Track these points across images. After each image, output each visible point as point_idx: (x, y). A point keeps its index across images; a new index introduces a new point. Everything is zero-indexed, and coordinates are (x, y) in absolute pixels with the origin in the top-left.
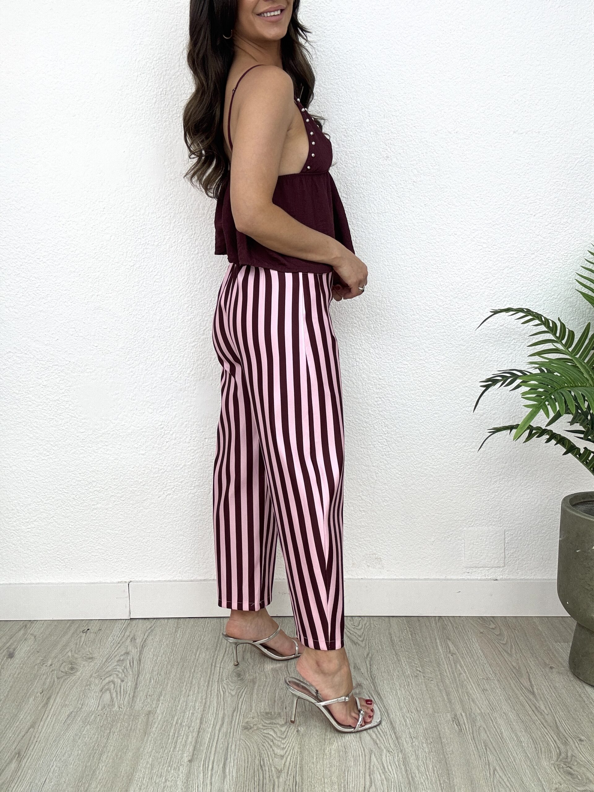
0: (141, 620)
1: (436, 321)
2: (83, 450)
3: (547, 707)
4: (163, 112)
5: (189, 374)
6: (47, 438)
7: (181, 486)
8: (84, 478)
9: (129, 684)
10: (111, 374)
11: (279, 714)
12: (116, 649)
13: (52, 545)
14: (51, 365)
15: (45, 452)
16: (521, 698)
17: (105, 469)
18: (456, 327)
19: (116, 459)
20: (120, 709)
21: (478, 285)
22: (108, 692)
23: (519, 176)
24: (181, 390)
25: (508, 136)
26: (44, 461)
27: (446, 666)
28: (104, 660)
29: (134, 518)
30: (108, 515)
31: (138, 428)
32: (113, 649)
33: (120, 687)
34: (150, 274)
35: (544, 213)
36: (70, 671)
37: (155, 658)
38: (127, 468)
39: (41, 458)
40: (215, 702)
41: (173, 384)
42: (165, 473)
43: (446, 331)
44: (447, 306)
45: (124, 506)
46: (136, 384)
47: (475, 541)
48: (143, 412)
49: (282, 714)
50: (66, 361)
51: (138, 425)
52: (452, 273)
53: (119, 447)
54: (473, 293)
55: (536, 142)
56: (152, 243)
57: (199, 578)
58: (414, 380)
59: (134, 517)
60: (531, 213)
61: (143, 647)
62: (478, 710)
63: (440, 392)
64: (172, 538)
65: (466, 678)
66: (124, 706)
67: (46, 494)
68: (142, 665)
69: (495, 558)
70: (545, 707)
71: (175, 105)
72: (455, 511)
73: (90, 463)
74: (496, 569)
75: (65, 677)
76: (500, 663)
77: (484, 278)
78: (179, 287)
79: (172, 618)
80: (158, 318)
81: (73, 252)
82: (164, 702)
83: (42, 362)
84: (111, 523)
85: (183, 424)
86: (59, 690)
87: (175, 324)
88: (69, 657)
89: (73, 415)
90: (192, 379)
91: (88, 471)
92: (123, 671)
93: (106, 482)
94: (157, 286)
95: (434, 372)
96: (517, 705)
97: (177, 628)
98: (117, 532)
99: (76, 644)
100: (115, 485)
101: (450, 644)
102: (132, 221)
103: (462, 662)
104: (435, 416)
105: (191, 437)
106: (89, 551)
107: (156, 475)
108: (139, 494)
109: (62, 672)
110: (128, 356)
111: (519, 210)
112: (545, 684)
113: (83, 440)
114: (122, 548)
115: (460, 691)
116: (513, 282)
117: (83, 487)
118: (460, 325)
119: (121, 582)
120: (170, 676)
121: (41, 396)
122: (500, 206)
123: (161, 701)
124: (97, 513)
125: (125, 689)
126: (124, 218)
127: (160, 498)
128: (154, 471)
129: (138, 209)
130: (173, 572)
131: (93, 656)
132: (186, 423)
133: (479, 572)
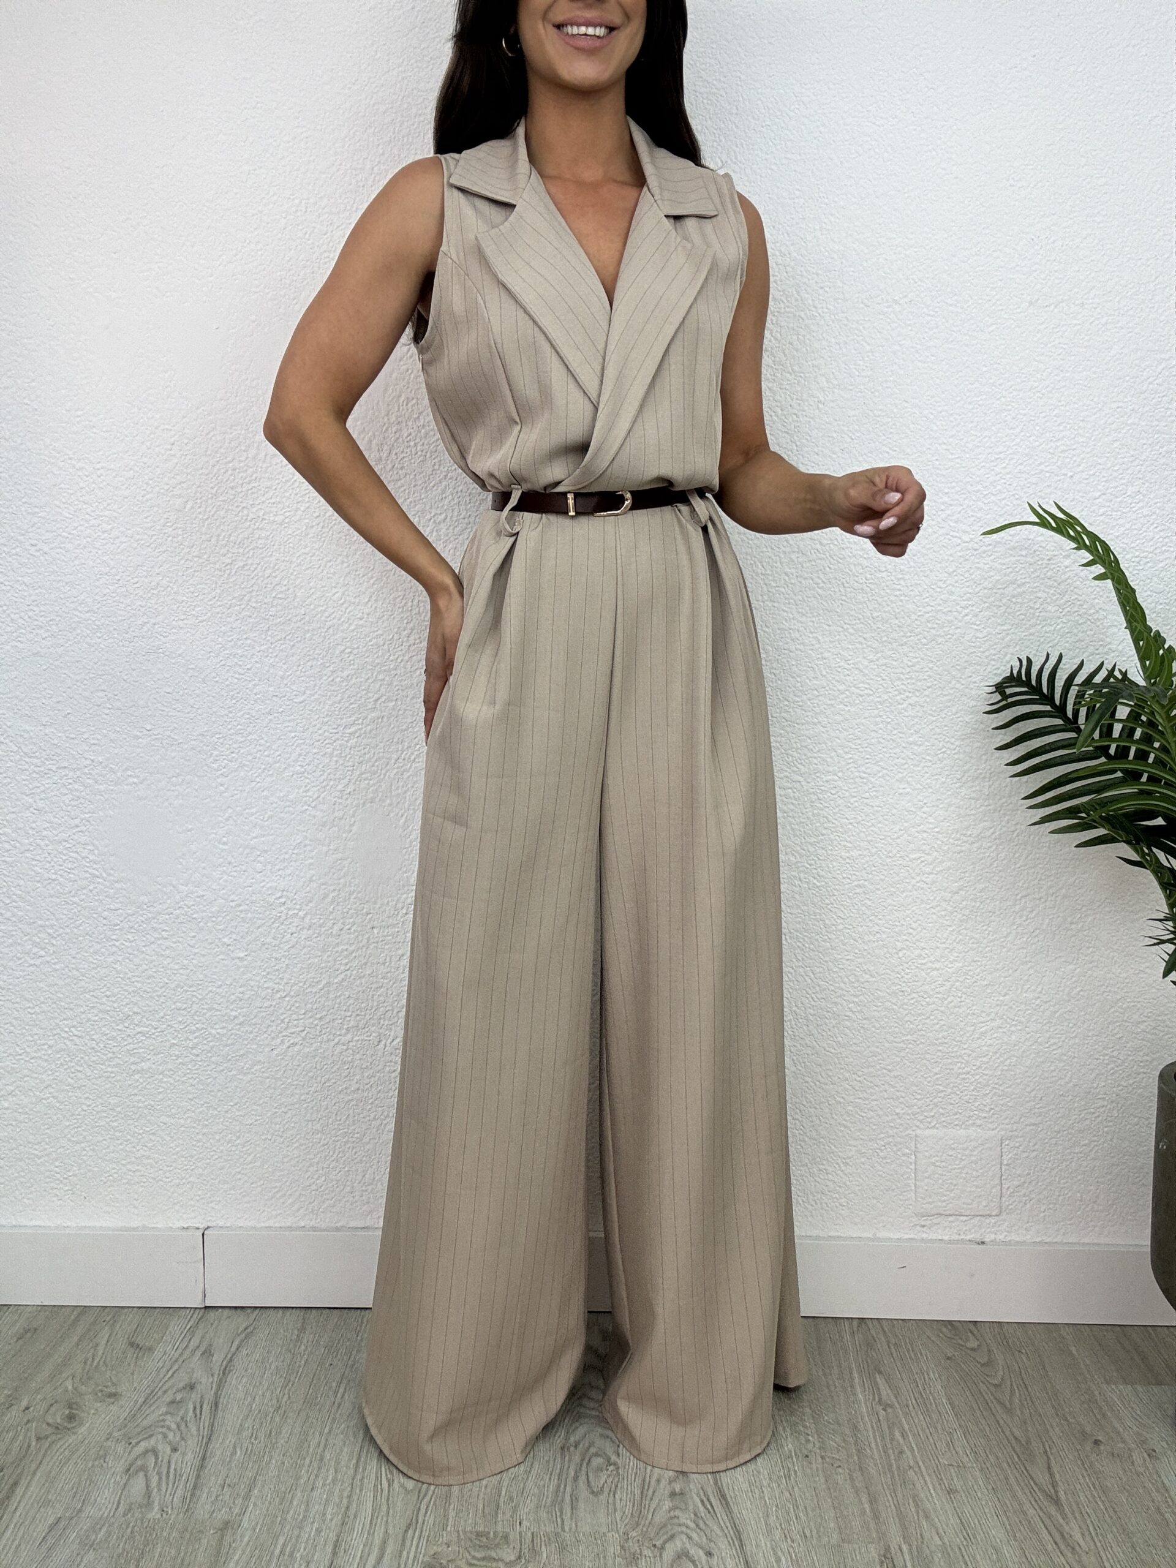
0: (227, 1311)
1: (862, 693)
2: (117, 947)
3: (1087, 1534)
4: (299, 247)
5: (341, 791)
6: (41, 920)
7: (318, 1028)
8: (115, 1005)
9: (189, 1456)
10: (178, 787)
11: (506, 1537)
12: (170, 1373)
13: (47, 1146)
14: (54, 768)
15: (35, 950)
16: (1031, 1512)
17: (161, 988)
18: (905, 705)
19: (185, 968)
20: (164, 1515)
21: (950, 618)
22: (141, 1474)
23: (1039, 395)
24: (324, 825)
25: (1018, 310)
26: (32, 969)
27: (871, 1436)
28: (141, 1400)
29: (220, 1094)
30: (163, 1085)
31: (231, 904)
32: (161, 1376)
33: (169, 1462)
34: (265, 582)
35: (1092, 472)
36: (66, 1424)
37: (249, 1399)
38: (207, 987)
39: (25, 961)
40: (369, 1504)
41: (308, 812)
42: (287, 999)
43: (881, 713)
44: (885, 661)
45: (197, 1066)
46: (230, 811)
47: (937, 1159)
48: (244, 868)
49: (511, 1537)
50: (86, 759)
51: (232, 897)
52: (898, 593)
53: (192, 943)
54: (938, 636)
55: (1076, 325)
56: (272, 519)
57: (353, 1224)
58: (814, 815)
59: (219, 1091)
60: (1063, 472)
61: (225, 1372)
62: (937, 1539)
63: (869, 842)
64: (299, 1136)
65: (912, 1463)
66: (172, 1508)
67: (36, 1037)
68: (220, 1414)
69: (980, 1196)
70: (1083, 1535)
71: (325, 234)
72: (898, 1093)
73: (130, 975)
74: (983, 1219)
75: (54, 1437)
76: (987, 1429)
77: (963, 603)
78: (325, 611)
79: (293, 1308)
80: (282, 673)
81: (106, 535)
82: (259, 1503)
83: (35, 761)
84: (170, 1102)
85: (326, 896)
86: (38, 1468)
87: (315, 685)
88: (67, 1391)
89: (97, 873)
90: (349, 802)
91: (125, 990)
92: (178, 1427)
93: (162, 1014)
94: (279, 608)
95: (855, 799)
96: (1022, 1529)
97: (303, 1329)
98: (182, 1121)
99: (85, 1363)
100: (180, 1022)
101: (880, 1380)
102: (230, 472)
103: (906, 1426)
104: (858, 891)
105: (343, 923)
106: (123, 1162)
107: (269, 1003)
108: (229, 1042)
109: (48, 1424)
110: (216, 753)
111: (1040, 464)
112: (1082, 1481)
113: (115, 925)
114: (192, 1156)
115: (900, 1495)
116: (1025, 615)
117: (113, 1025)
118: (910, 701)
119: (187, 1228)
120: (277, 1443)
121: (30, 832)
122: (1002, 456)
123: (253, 1499)
124: (141, 1080)
125: (178, 1469)
126: (214, 466)
127: (275, 1052)
128: (264, 993)
129: (243, 448)
130: (299, 1210)
131: (119, 1390)
132: (331, 896)
133: (946, 1224)
